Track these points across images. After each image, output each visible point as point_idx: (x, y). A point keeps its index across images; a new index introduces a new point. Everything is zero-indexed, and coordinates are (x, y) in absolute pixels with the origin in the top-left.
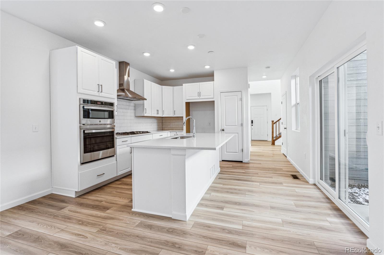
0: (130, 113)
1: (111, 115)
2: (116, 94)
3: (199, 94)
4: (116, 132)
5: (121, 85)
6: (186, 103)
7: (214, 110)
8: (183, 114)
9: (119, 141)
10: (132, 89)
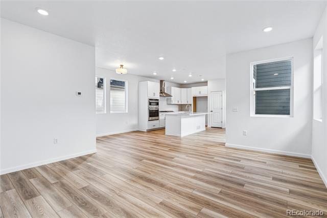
0: (165, 102)
1: (157, 104)
2: (159, 95)
3: (200, 92)
4: (159, 110)
5: (161, 90)
6: (194, 97)
7: (207, 100)
8: (192, 103)
9: (160, 114)
10: (166, 92)
